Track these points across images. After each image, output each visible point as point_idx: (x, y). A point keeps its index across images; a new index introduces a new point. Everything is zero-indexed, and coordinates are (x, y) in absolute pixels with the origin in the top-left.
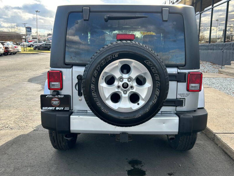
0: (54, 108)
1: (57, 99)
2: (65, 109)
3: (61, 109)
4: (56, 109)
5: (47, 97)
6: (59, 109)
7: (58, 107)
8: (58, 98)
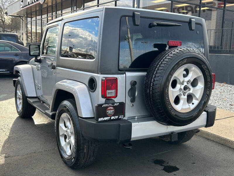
0: (109, 117)
1: (112, 108)
2: (119, 118)
3: (116, 118)
4: (112, 119)
5: (103, 106)
6: (114, 118)
7: (113, 116)
8: (113, 106)
